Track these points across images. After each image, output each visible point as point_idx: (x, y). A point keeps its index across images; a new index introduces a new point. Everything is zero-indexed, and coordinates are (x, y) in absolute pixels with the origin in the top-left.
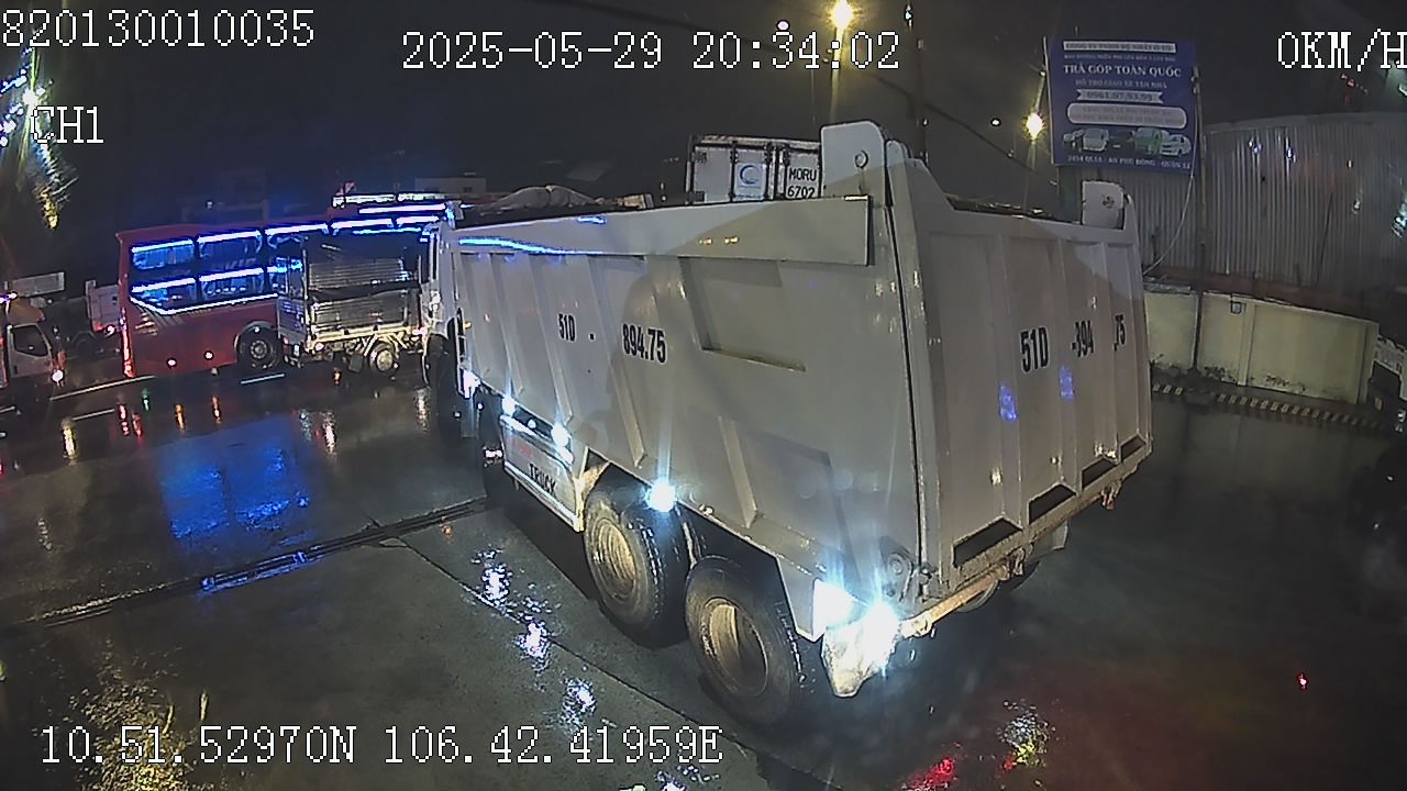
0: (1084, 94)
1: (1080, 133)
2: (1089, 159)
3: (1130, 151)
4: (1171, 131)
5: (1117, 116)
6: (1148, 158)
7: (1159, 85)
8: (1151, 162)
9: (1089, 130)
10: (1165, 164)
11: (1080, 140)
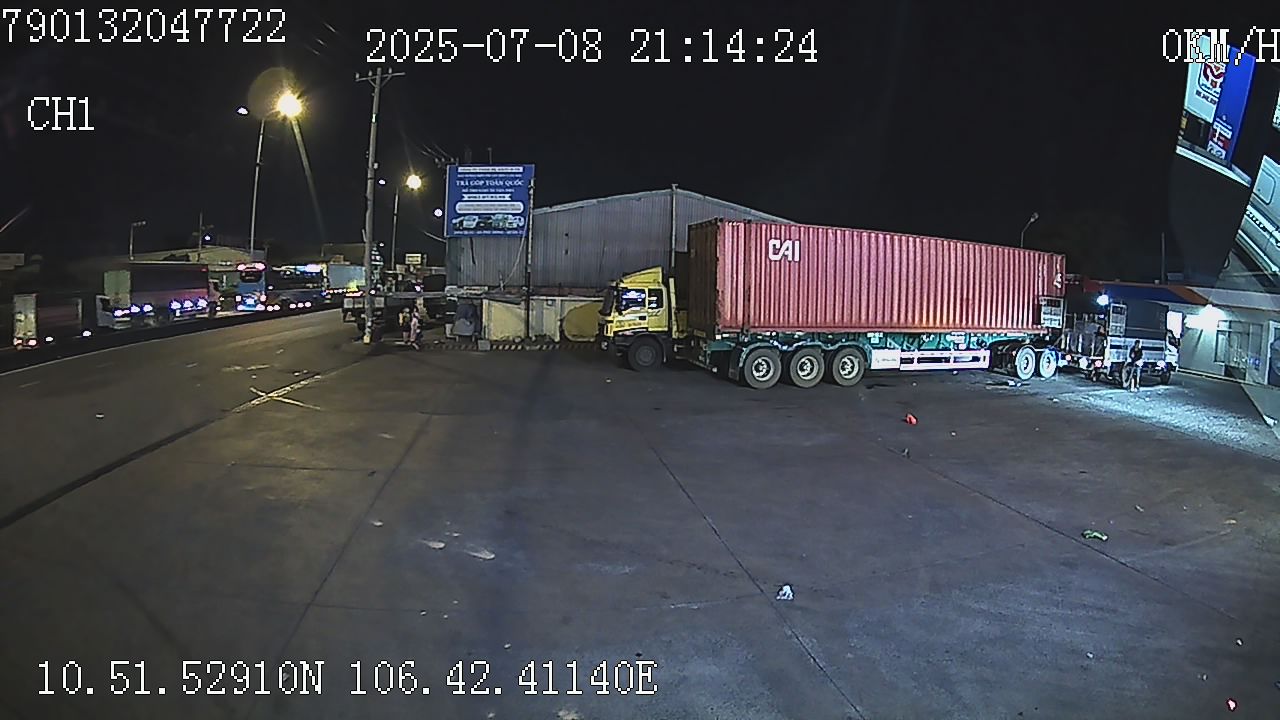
0: (466, 197)
1: (462, 218)
2: (466, 232)
3: (489, 227)
4: (514, 215)
5: (483, 209)
6: (500, 230)
7: (510, 190)
8: (501, 232)
9: (467, 218)
10: (509, 232)
11: (461, 223)
